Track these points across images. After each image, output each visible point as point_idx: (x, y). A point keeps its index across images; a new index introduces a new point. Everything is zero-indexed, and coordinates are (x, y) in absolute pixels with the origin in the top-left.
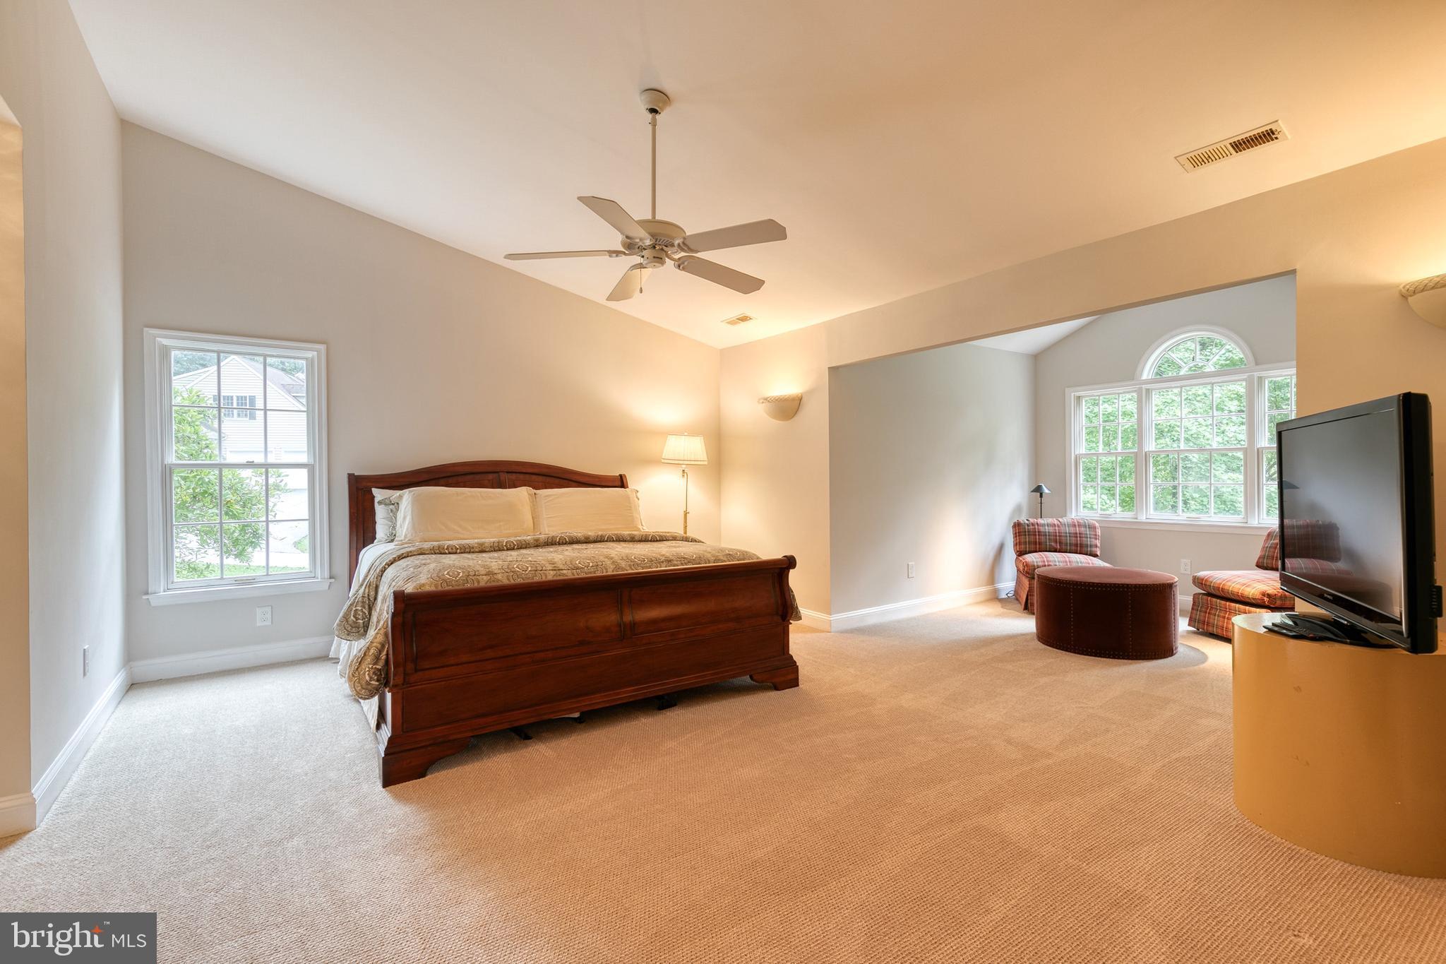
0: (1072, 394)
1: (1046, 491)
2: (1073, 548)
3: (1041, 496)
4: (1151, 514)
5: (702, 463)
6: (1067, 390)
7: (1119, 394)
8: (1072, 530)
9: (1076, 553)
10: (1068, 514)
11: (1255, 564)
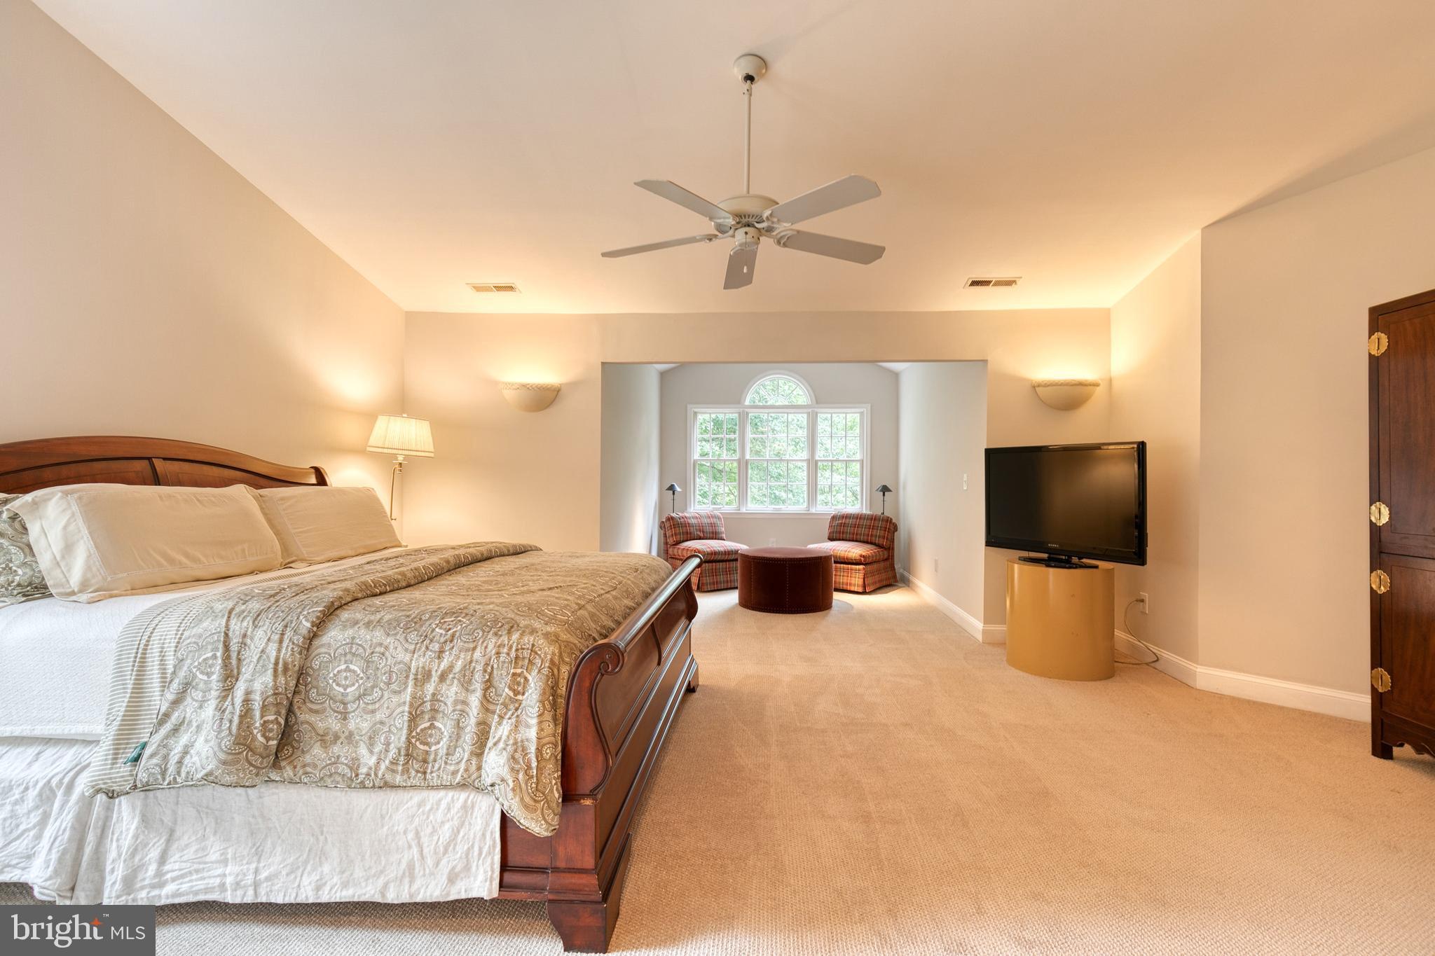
0: (692, 408)
1: (678, 489)
2: (711, 535)
3: (674, 494)
4: (752, 507)
5: (427, 454)
6: (688, 406)
7: (725, 413)
8: (709, 521)
9: (712, 539)
10: (689, 510)
11: (827, 538)
